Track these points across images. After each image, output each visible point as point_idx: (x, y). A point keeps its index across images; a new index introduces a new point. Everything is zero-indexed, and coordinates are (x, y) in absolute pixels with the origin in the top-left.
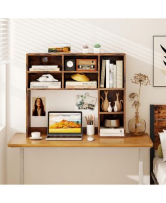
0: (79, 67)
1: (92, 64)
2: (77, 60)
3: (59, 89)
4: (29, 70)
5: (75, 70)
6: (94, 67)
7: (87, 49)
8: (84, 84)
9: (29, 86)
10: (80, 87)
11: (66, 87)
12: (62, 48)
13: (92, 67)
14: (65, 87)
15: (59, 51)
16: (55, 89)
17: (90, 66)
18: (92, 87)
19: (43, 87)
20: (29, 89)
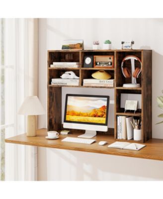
0: (97, 64)
1: (109, 60)
2: (95, 56)
3: (77, 86)
4: (50, 66)
5: (93, 67)
6: (111, 64)
7: (96, 46)
8: (100, 82)
9: (50, 82)
10: (97, 85)
11: (84, 85)
12: (75, 45)
13: (110, 64)
14: (82, 84)
15: (72, 48)
16: (73, 86)
17: (108, 63)
18: (108, 86)
19: (62, 84)
20: (50, 85)
